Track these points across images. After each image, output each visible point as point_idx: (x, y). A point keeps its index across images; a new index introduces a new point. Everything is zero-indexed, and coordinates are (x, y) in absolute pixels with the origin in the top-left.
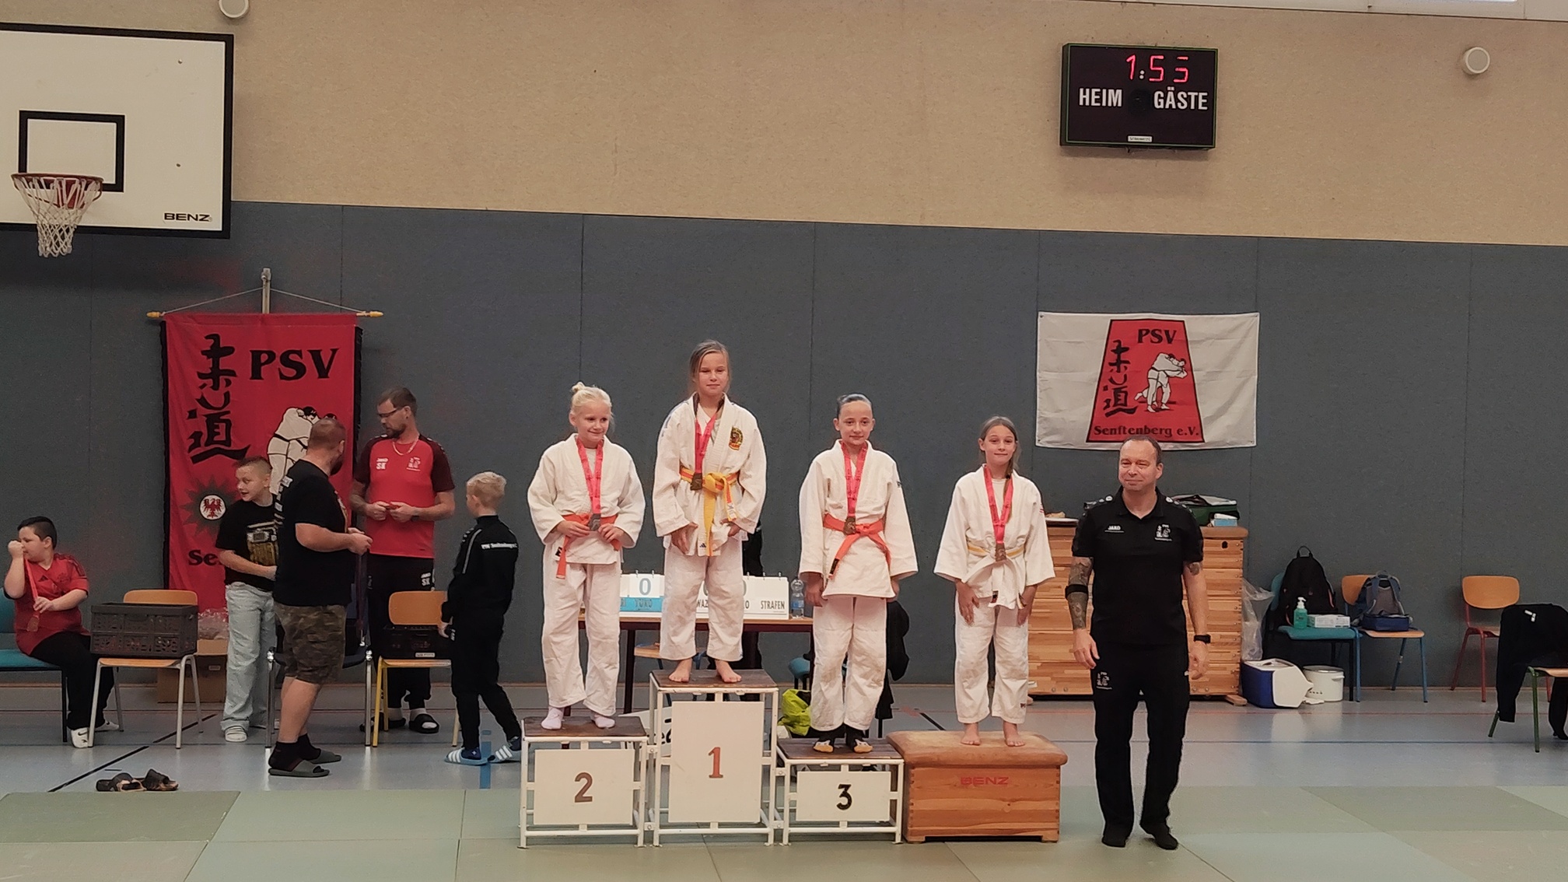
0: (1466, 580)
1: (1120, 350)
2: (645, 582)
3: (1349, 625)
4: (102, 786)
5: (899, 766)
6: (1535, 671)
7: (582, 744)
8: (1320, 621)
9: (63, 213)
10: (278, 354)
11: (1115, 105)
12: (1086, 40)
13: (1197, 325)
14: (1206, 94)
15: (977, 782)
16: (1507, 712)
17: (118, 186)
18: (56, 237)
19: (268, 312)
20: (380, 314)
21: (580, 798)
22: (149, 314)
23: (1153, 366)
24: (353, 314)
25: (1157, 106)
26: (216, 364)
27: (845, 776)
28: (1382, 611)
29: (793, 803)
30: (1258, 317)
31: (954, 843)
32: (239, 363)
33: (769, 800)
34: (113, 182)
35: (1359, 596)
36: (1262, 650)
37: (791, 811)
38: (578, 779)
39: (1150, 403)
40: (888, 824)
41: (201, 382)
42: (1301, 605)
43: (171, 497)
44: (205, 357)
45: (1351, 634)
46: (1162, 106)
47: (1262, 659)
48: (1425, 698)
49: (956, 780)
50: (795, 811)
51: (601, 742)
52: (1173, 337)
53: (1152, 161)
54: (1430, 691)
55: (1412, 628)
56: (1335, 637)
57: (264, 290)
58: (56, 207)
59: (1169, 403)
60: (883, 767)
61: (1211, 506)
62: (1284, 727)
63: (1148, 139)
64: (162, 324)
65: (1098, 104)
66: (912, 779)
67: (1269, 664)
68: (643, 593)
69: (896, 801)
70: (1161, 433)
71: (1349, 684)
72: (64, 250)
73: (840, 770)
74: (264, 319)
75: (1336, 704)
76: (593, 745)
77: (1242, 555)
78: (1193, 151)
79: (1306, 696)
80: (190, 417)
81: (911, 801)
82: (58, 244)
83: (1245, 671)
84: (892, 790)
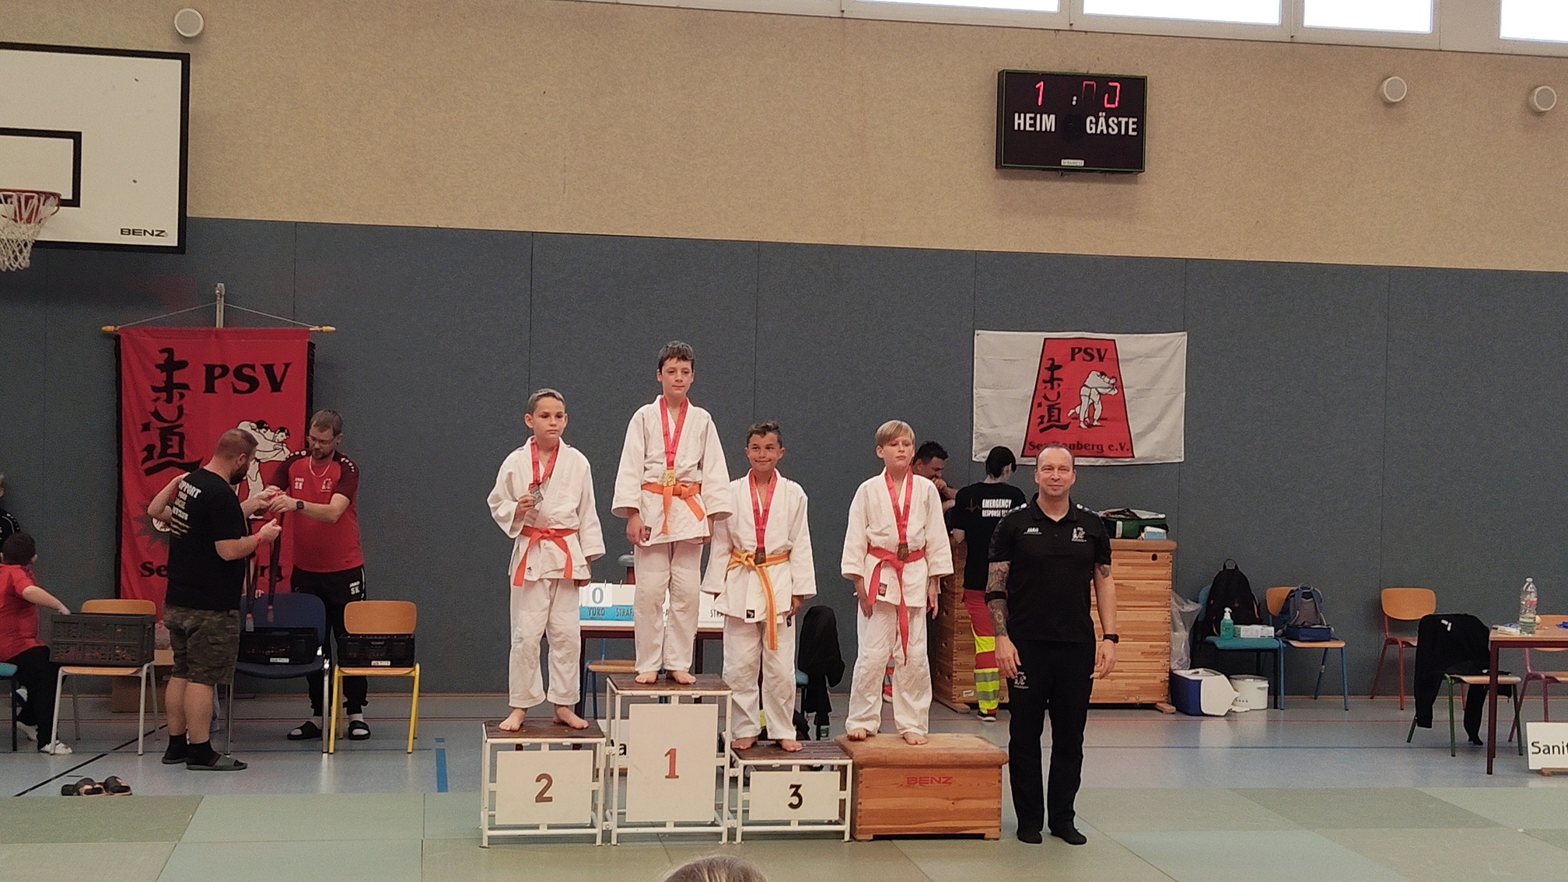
0: (1385, 592)
1: (1054, 367)
2: (598, 592)
3: (1273, 635)
4: (67, 791)
5: (848, 767)
6: (1452, 678)
7: (542, 746)
8: (1247, 631)
9: (20, 227)
10: (232, 369)
11: (1048, 130)
12: (1020, 66)
13: (1127, 344)
14: (1135, 120)
15: (922, 781)
16: (1424, 719)
17: (75, 202)
18: (14, 252)
19: (222, 327)
20: (333, 329)
21: (541, 798)
22: (104, 328)
23: (1086, 383)
24: (306, 328)
25: (1089, 131)
26: (170, 377)
27: (796, 776)
28: (1304, 622)
29: (746, 803)
30: (1186, 336)
31: (901, 841)
32: (194, 376)
33: (722, 800)
34: (70, 197)
35: (1283, 607)
36: (1190, 660)
37: (744, 811)
38: (538, 780)
39: (1082, 419)
40: (837, 823)
41: (154, 395)
42: (1227, 616)
43: (124, 509)
44: (159, 370)
45: (1275, 644)
46: (1093, 131)
47: (1190, 669)
48: (1346, 707)
49: (902, 780)
50: (748, 811)
51: (561, 744)
52: (1105, 355)
53: (1083, 184)
54: (1351, 699)
55: (1333, 638)
56: (1259, 647)
57: (218, 306)
58: (13, 222)
59: (1100, 419)
60: (832, 768)
61: (1141, 519)
62: (1212, 734)
63: (1080, 163)
64: (117, 338)
65: (1033, 129)
66: (860, 779)
67: (1198, 673)
68: (596, 602)
69: (845, 800)
70: (1093, 449)
71: (1273, 692)
72: (23, 265)
73: (791, 770)
74: (218, 333)
75: (1262, 712)
76: (553, 747)
77: (1171, 567)
78: (1124, 175)
79: (1232, 704)
80: (143, 430)
81: (859, 800)
82: (16, 258)
83: (1174, 680)
84: (841, 790)
